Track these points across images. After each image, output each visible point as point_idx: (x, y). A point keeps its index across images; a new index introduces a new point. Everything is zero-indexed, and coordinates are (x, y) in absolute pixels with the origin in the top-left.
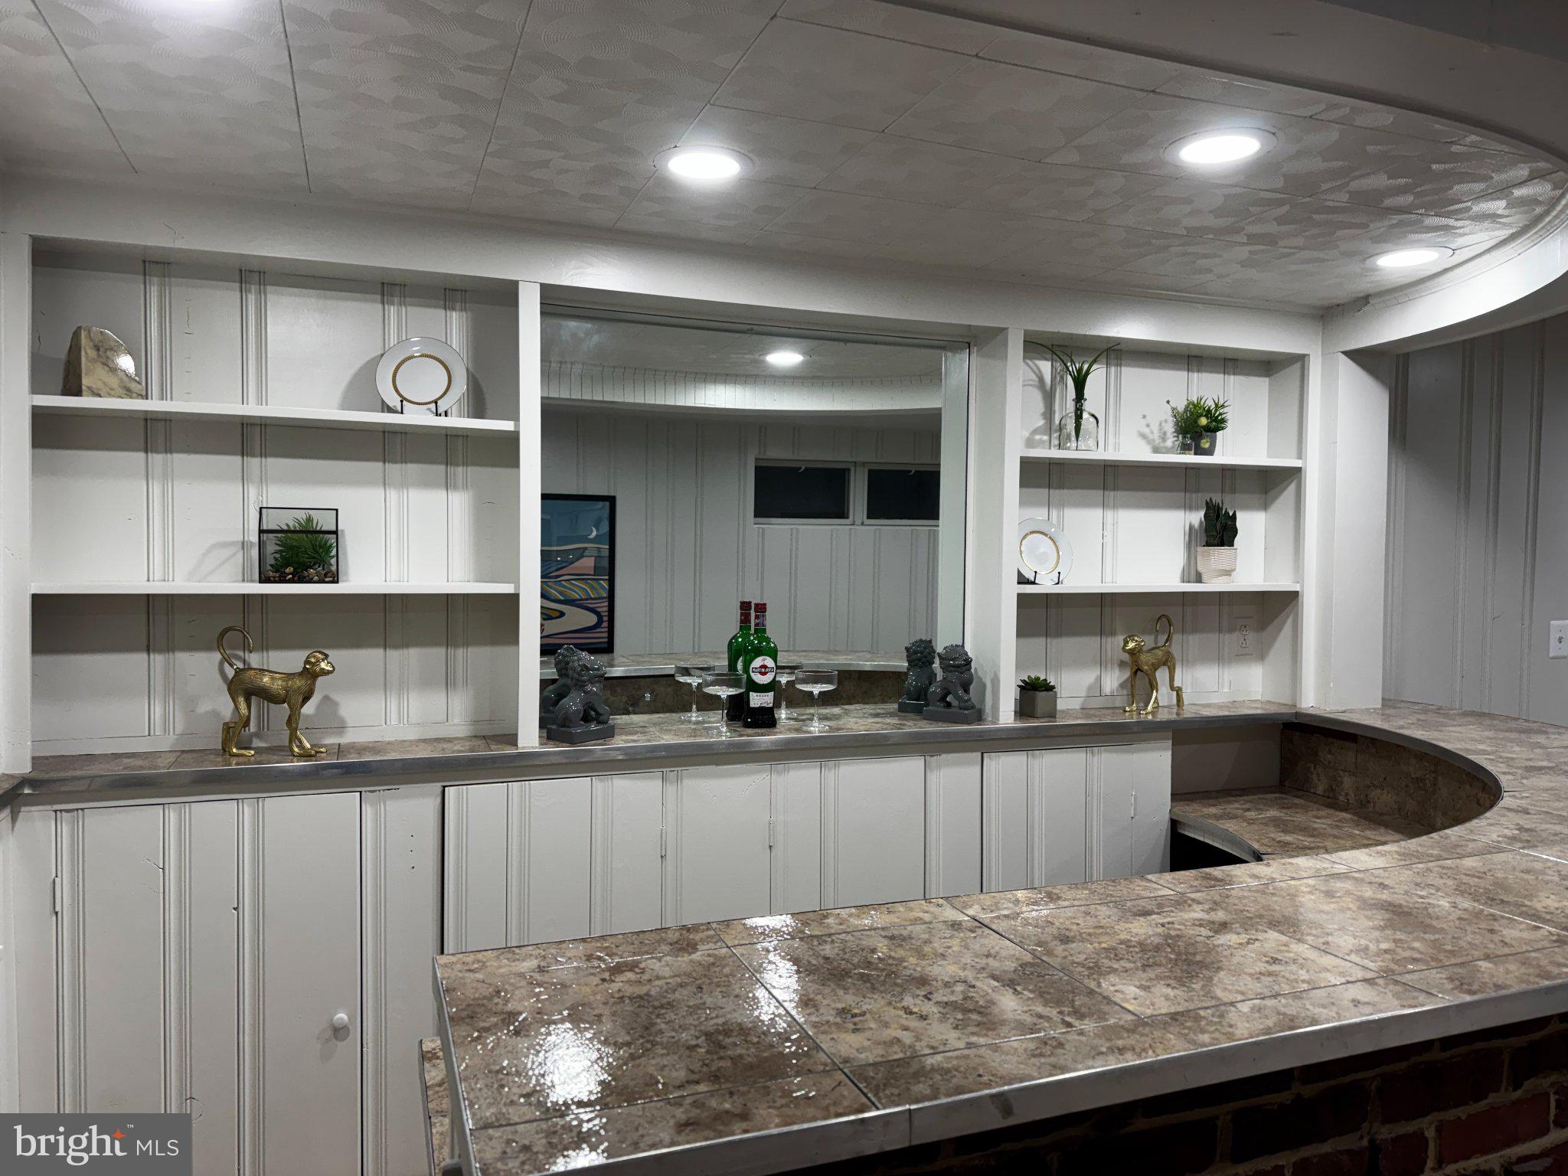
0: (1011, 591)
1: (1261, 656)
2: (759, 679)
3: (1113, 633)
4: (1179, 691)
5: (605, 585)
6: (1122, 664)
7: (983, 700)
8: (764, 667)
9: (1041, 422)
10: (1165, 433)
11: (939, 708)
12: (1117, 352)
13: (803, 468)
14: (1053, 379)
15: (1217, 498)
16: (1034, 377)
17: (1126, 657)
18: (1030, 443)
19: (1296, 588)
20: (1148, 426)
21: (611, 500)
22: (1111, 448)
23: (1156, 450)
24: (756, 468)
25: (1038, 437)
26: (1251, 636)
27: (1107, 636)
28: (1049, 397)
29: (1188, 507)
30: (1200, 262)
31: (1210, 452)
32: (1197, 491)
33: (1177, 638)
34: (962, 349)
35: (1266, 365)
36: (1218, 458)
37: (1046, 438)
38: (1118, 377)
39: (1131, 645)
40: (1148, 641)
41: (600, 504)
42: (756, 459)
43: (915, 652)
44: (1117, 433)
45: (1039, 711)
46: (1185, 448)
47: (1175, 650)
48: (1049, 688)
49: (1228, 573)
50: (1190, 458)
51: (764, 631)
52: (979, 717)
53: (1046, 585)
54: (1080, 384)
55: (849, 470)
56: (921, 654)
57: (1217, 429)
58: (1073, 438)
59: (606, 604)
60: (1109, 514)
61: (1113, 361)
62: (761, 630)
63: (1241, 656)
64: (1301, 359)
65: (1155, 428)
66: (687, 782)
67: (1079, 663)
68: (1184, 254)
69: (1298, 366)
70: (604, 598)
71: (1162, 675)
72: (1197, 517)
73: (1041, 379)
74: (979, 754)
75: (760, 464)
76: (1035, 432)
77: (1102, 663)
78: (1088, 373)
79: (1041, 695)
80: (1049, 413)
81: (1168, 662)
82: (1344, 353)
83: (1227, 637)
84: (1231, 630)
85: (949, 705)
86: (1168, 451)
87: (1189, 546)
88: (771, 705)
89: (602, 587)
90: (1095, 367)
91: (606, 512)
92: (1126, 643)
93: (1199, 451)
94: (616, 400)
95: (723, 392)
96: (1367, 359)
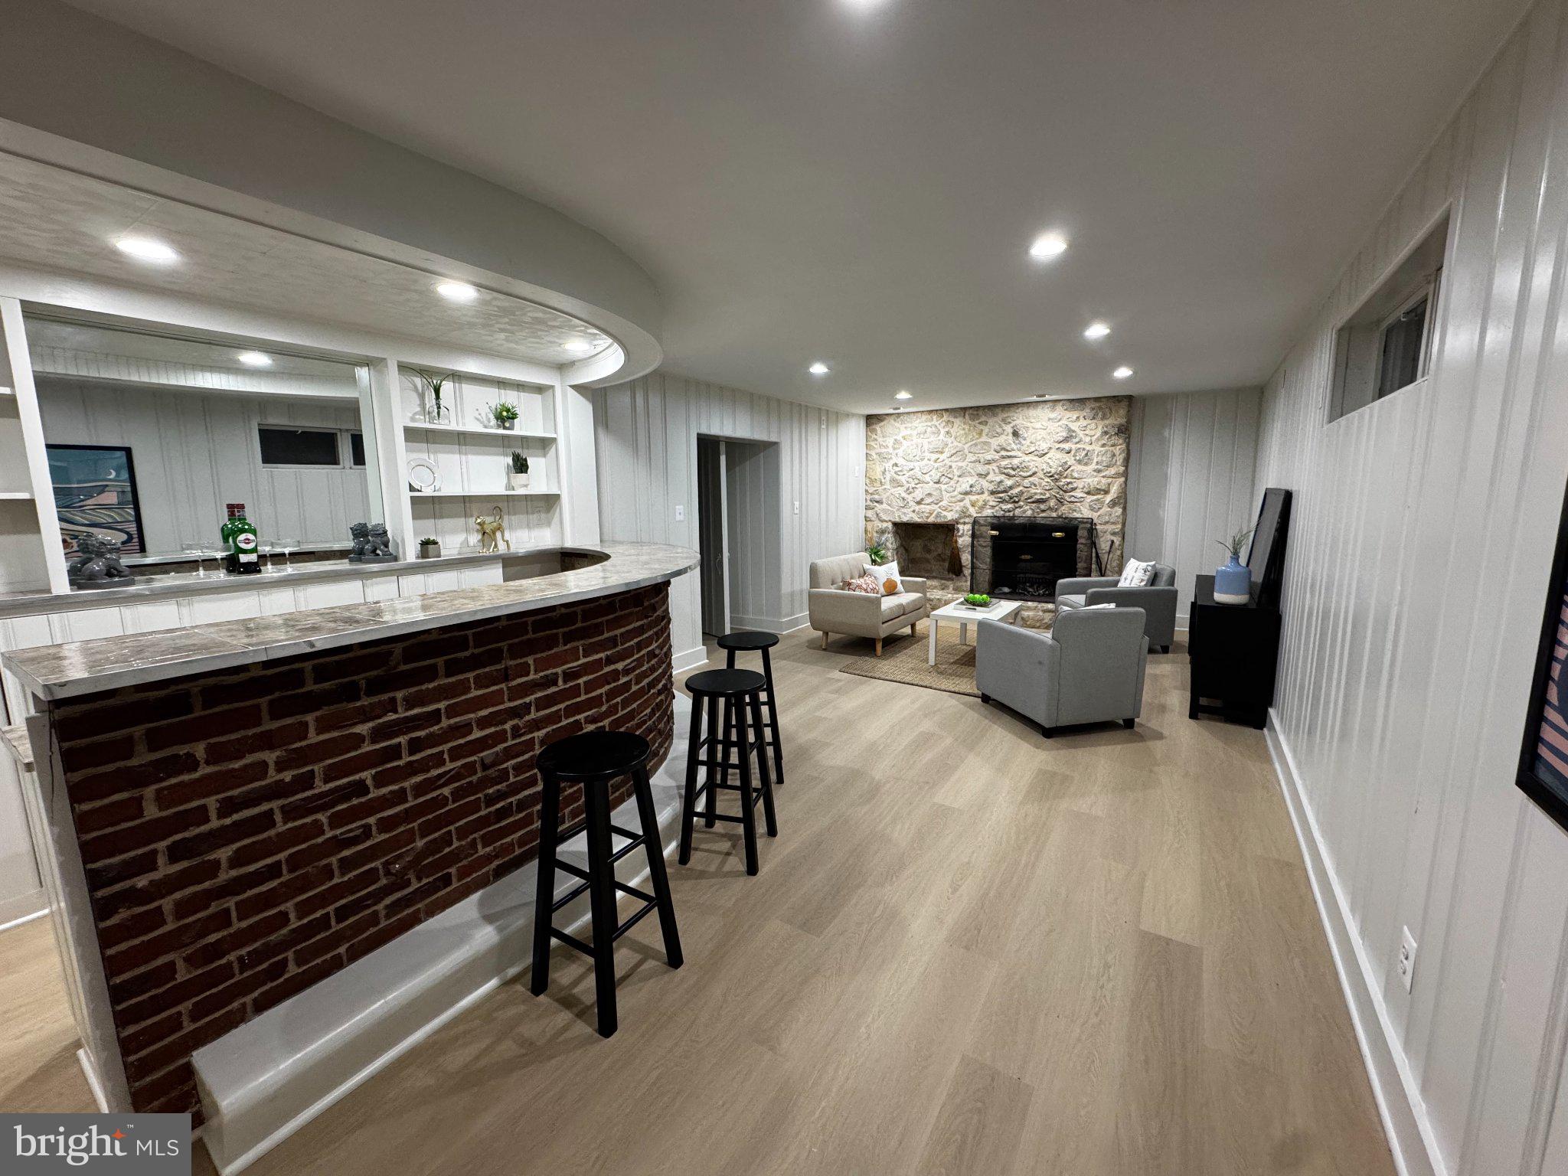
0: (406, 495)
1: (549, 524)
2: (243, 546)
3: (472, 516)
4: (507, 542)
5: (132, 512)
6: (478, 531)
7: (398, 552)
8: (248, 539)
9: (418, 409)
10: (489, 419)
11: (372, 556)
12: (457, 377)
13: (300, 432)
14: (423, 387)
15: (519, 451)
16: (411, 385)
17: (478, 527)
18: (413, 419)
19: (559, 493)
20: (480, 414)
21: (128, 451)
22: (461, 424)
23: (486, 427)
24: (260, 430)
25: (417, 417)
26: (543, 516)
27: (468, 517)
28: (422, 396)
29: (505, 455)
30: (539, 333)
31: (511, 428)
32: (509, 447)
33: (506, 517)
34: (364, 366)
35: (539, 389)
36: (516, 432)
37: (422, 417)
38: (461, 389)
39: (479, 521)
40: (488, 519)
41: (118, 454)
42: (259, 424)
43: (356, 530)
44: (463, 417)
45: (430, 554)
46: (499, 427)
47: (505, 524)
48: (435, 543)
49: (526, 486)
50: (501, 431)
51: (245, 519)
52: (396, 559)
53: (428, 492)
54: (437, 391)
55: (336, 434)
56: (360, 532)
57: (513, 418)
58: (437, 418)
59: (135, 525)
60: (464, 457)
61: (456, 381)
62: (242, 519)
63: (539, 525)
64: (552, 387)
65: (484, 415)
66: (196, 605)
67: (454, 531)
68: (531, 328)
69: (551, 390)
70: (132, 521)
71: (498, 535)
72: (510, 460)
73: (416, 387)
74: (396, 577)
75: (262, 428)
76: (416, 414)
77: (467, 530)
78: (440, 386)
79: (431, 547)
80: (423, 405)
81: (500, 528)
82: (570, 386)
83: (531, 517)
84: (533, 513)
85: (378, 555)
86: (492, 427)
87: (508, 474)
88: (256, 561)
89: (129, 514)
90: (444, 382)
91: (124, 459)
92: (476, 520)
93: (505, 428)
94: (123, 378)
95: (210, 377)
96: (580, 389)
